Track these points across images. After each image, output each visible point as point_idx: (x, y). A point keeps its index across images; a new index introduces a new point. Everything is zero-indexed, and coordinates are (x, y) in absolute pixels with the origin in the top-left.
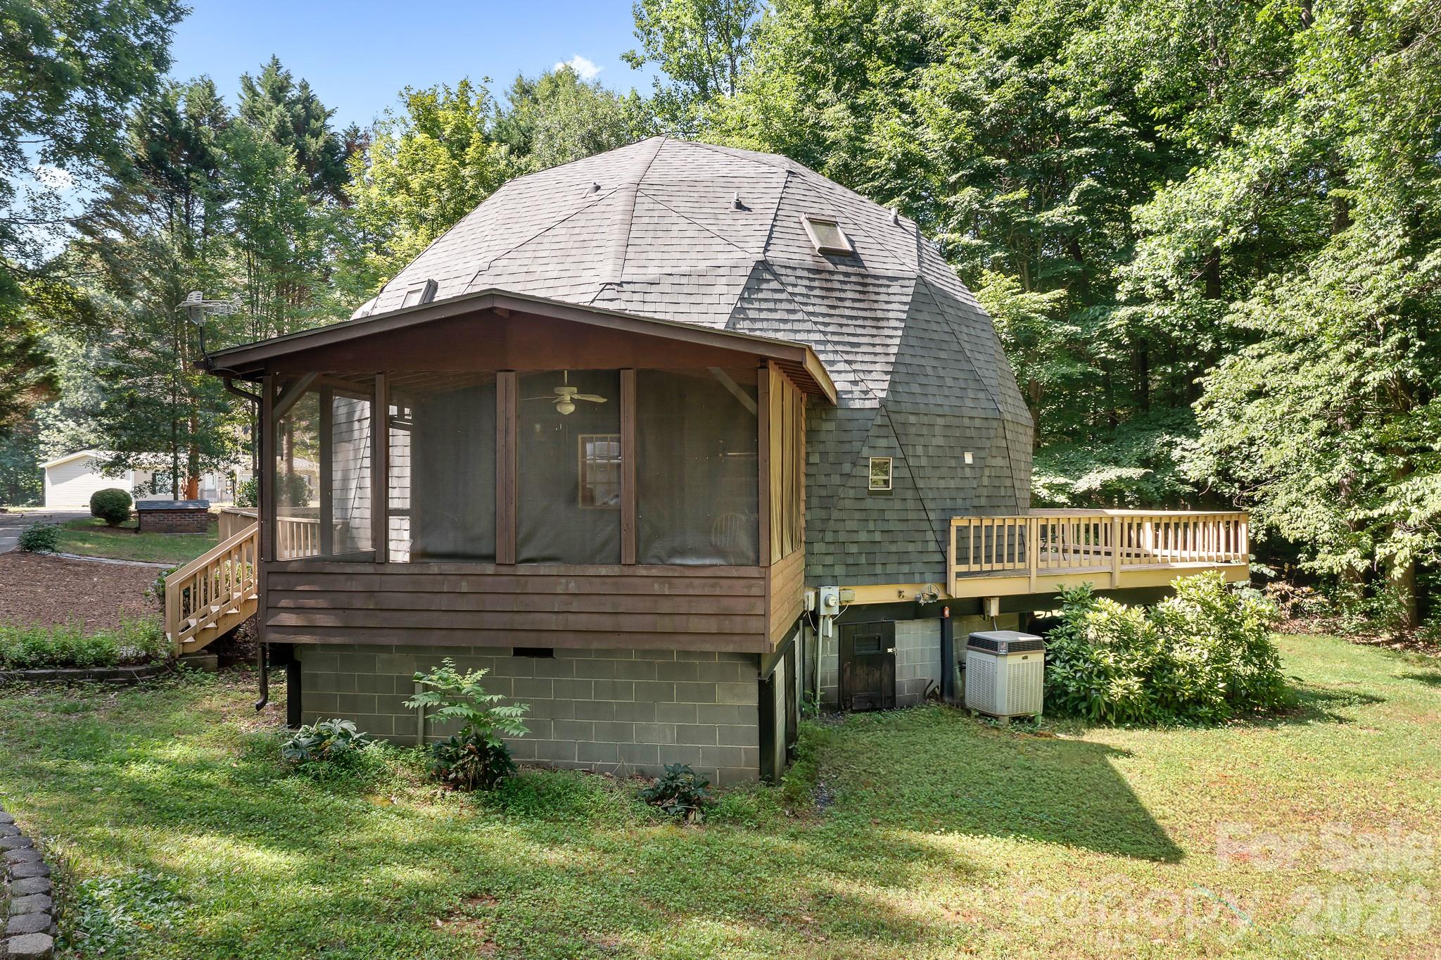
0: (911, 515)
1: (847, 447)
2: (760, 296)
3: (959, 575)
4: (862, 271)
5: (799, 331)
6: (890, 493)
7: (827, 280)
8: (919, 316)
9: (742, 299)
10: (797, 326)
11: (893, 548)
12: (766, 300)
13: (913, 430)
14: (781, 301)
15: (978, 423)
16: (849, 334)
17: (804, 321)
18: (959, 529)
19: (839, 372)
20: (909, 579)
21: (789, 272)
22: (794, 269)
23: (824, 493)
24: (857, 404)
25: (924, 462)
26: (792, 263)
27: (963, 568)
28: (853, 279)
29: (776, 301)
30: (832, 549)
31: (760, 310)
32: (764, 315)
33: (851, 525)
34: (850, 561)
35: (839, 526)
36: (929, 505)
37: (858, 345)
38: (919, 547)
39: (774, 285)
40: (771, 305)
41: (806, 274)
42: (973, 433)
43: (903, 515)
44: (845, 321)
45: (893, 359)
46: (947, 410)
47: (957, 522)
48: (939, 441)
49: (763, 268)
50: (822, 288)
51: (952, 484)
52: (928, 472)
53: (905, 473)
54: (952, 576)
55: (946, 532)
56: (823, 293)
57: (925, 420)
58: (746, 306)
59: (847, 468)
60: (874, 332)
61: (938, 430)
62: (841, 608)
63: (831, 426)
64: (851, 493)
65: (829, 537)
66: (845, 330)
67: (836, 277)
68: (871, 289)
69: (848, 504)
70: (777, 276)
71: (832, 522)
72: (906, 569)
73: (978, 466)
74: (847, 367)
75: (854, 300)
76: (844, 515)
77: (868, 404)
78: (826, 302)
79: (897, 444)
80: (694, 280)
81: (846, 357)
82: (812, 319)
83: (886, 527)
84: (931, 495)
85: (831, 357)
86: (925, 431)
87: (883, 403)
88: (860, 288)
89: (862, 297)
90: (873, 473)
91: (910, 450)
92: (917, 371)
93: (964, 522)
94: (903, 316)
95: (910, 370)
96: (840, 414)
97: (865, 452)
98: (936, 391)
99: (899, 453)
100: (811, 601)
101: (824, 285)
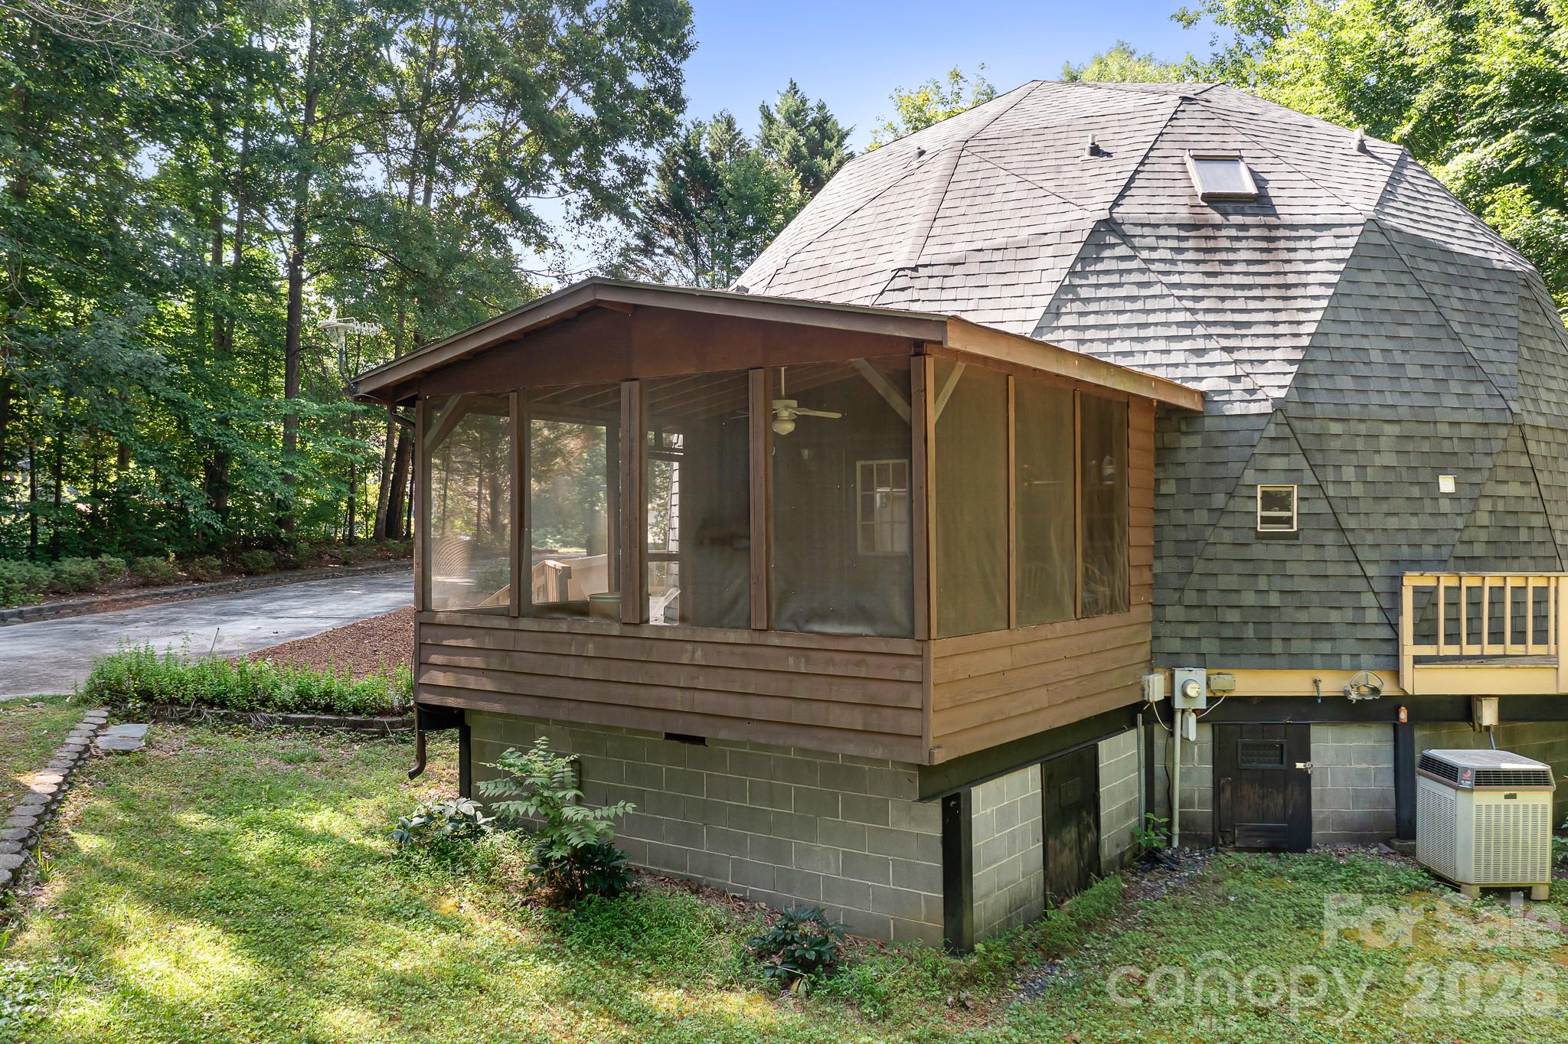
0: (1332, 569)
1: (1220, 471)
2: (1100, 267)
3: (1418, 660)
4: (1272, 220)
5: (1154, 311)
6: (1295, 536)
7: (1207, 238)
8: (1363, 277)
9: (1072, 273)
10: (1151, 304)
11: (1303, 616)
12: (1107, 272)
13: (1336, 444)
14: (1129, 271)
15: (1466, 431)
16: (1233, 311)
17: (1162, 296)
18: (1418, 591)
19: (1212, 365)
20: (1332, 662)
21: (1147, 231)
22: (1157, 226)
23: (1182, 535)
24: (1237, 409)
25: (1357, 490)
26: (1153, 220)
27: (1427, 650)
28: (1253, 232)
29: (1121, 272)
30: (1196, 614)
31: (1098, 286)
32: (1102, 293)
33: (1232, 582)
34: (1228, 632)
35: (1207, 583)
36: (1364, 554)
37: (1248, 324)
38: (1349, 615)
39: (1123, 250)
40: (1115, 279)
41: (1174, 232)
42: (1457, 446)
43: (1318, 569)
44: (1230, 292)
45: (1305, 341)
46: (1404, 413)
47: (1412, 580)
48: (1390, 460)
49: (1108, 227)
50: (1197, 250)
51: (1414, 523)
52: (1364, 506)
53: (1322, 507)
54: (1407, 662)
55: (1396, 595)
56: (1201, 256)
57: (1362, 428)
58: (1077, 281)
59: (1219, 500)
60: (1280, 304)
61: (1384, 444)
62: (1210, 700)
63: (1195, 441)
64: (1227, 537)
65: (1191, 597)
66: (1228, 305)
67: (1224, 232)
68: (1282, 244)
69: (1221, 551)
70: (1126, 238)
71: (1195, 578)
72: (1326, 647)
73: (1470, 495)
74: (1226, 357)
75: (1249, 262)
76: (1213, 567)
77: (1254, 408)
78: (1202, 268)
79: (1305, 465)
80: (1010, 254)
81: (1224, 343)
82: (1176, 292)
83: (1288, 585)
84: (1370, 539)
85: (1200, 344)
86: (1360, 444)
87: (1279, 405)
88: (1263, 245)
89: (1265, 256)
90: (1264, 509)
91: (1331, 474)
92: (1350, 357)
93: (1427, 581)
94: (1335, 279)
95: (1337, 357)
96: (1209, 424)
97: (1249, 476)
98: (1386, 385)
99: (1309, 478)
100: (1156, 688)
101: (1203, 244)
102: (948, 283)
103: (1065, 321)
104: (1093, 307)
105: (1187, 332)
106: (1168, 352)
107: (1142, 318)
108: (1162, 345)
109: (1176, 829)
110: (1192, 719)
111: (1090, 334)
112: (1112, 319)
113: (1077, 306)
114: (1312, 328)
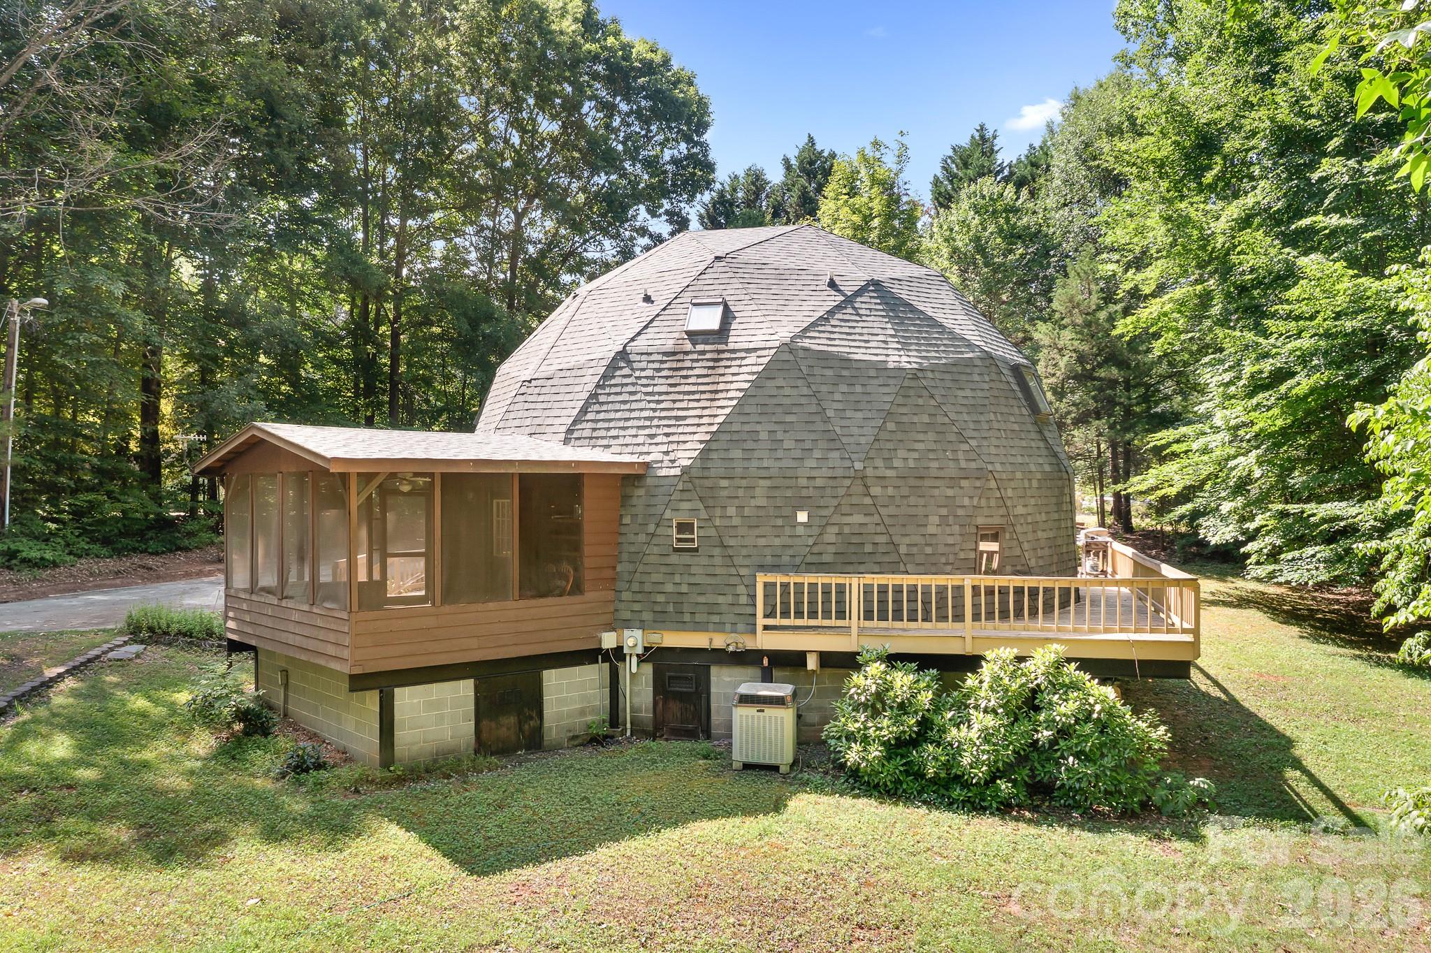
0: (718, 571)
1: (652, 511)
2: (613, 382)
3: (766, 628)
4: (722, 347)
5: (634, 410)
6: (696, 550)
7: (678, 361)
8: (770, 383)
9: (598, 386)
10: (634, 406)
11: (702, 599)
12: (615, 385)
13: (725, 493)
14: (627, 385)
15: (819, 482)
16: (678, 409)
17: (640, 401)
18: (766, 585)
19: (657, 444)
20: (720, 628)
21: (644, 358)
22: (651, 354)
23: (632, 549)
24: (664, 472)
25: (736, 521)
26: (650, 350)
27: (770, 622)
28: (708, 356)
29: (623, 385)
30: (639, 597)
31: (609, 394)
32: (611, 398)
33: (659, 578)
34: (658, 608)
35: (645, 578)
36: (737, 561)
37: (685, 418)
38: (730, 599)
39: (626, 371)
40: (618, 389)
41: (660, 357)
42: (811, 492)
43: (710, 570)
44: (681, 397)
45: (714, 428)
46: (773, 472)
47: (761, 579)
48: (762, 502)
49: (623, 355)
50: (670, 369)
51: (777, 542)
52: (741, 531)
53: (712, 532)
54: (759, 628)
55: (754, 587)
56: (671, 373)
57: (744, 483)
58: (599, 391)
59: (651, 528)
60: (707, 404)
61: (758, 492)
62: (646, 649)
63: (641, 492)
64: (656, 550)
65: (635, 587)
66: (678, 405)
67: (690, 357)
68: (723, 363)
69: (652, 559)
70: (629, 362)
71: (637, 575)
72: (716, 618)
73: (820, 524)
74: (665, 439)
75: (698, 376)
76: (648, 569)
77: (673, 472)
78: (669, 381)
79: (701, 506)
80: (574, 373)
81: (667, 430)
82: (648, 398)
83: (693, 580)
84: (744, 552)
85: (653, 431)
86: (741, 493)
87: (686, 470)
88: (711, 364)
89: (710, 372)
90: (678, 533)
91: (718, 512)
92: (745, 436)
93: (770, 578)
94: (746, 385)
95: (735, 437)
96: (649, 481)
97: (668, 514)
98: (765, 454)
99: (704, 515)
100: (609, 641)
101: (674, 365)
102: (544, 390)
103: (590, 416)
104: (604, 408)
105: (648, 423)
106: (636, 436)
107: (627, 415)
108: (633, 432)
109: (629, 725)
110: (634, 659)
111: (600, 425)
112: (612, 415)
113: (596, 407)
114: (720, 419)
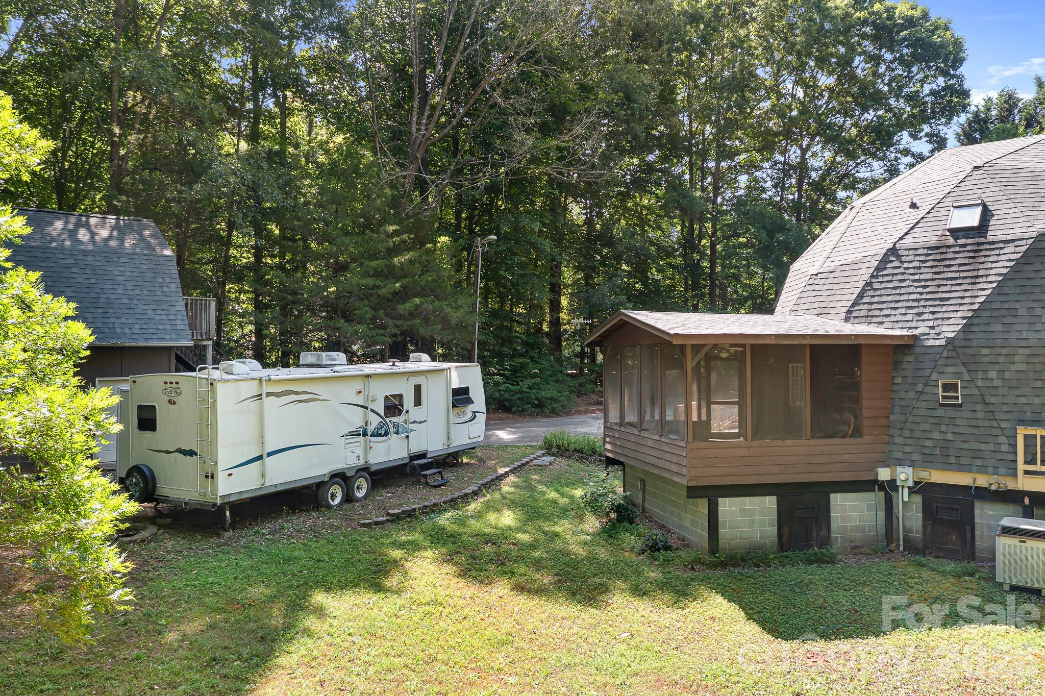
0: (980, 423)
1: (920, 373)
2: (885, 272)
3: (1026, 472)
4: (982, 240)
5: (903, 294)
6: (960, 405)
7: (942, 253)
9: (872, 276)
10: (903, 291)
11: (966, 446)
12: (887, 275)
13: (986, 360)
14: (896, 274)
16: (943, 292)
17: (909, 286)
18: (1026, 437)
19: (924, 321)
20: (983, 470)
21: (911, 252)
22: (917, 249)
23: (903, 403)
24: (930, 343)
25: (997, 383)
26: (916, 246)
27: (1031, 468)
28: (968, 248)
29: (893, 275)
30: (909, 441)
31: (882, 282)
32: (883, 286)
33: (928, 427)
34: (926, 451)
35: (914, 427)
36: (999, 416)
37: (948, 299)
38: (992, 447)
39: (896, 264)
40: (890, 278)
41: (925, 251)
43: (973, 423)
44: (945, 282)
45: (976, 307)
46: (1031, 343)
47: (1021, 432)
48: (1023, 367)
49: (893, 251)
50: (934, 260)
52: (1001, 391)
53: (975, 391)
54: (1020, 473)
55: (1015, 437)
56: (935, 264)
57: (1004, 351)
58: (874, 280)
59: (920, 387)
60: (970, 287)
61: (1018, 359)
62: (916, 483)
63: (910, 358)
64: (924, 405)
65: (906, 433)
66: (942, 289)
67: (952, 250)
68: (983, 253)
69: (921, 412)
70: (899, 257)
71: (908, 424)
72: (980, 462)
74: (931, 317)
75: (960, 265)
76: (917, 419)
77: (938, 343)
78: (934, 270)
79: (964, 370)
80: (852, 267)
81: (932, 309)
82: (915, 284)
83: (957, 430)
84: (1005, 408)
85: (921, 310)
86: (1001, 359)
87: (950, 341)
88: (972, 254)
89: (971, 261)
90: (944, 391)
91: (980, 375)
92: (1004, 313)
93: (1030, 431)
94: (1005, 271)
95: (995, 314)
96: (917, 350)
97: (934, 376)
98: (1026, 327)
99: (966, 377)
100: (884, 474)
101: (938, 257)
102: (828, 281)
103: (865, 300)
104: (878, 293)
105: (916, 304)
106: (905, 314)
107: (897, 298)
108: (903, 311)
109: (901, 542)
110: (906, 491)
111: (874, 306)
112: (884, 299)
113: (871, 293)
114: (981, 300)
